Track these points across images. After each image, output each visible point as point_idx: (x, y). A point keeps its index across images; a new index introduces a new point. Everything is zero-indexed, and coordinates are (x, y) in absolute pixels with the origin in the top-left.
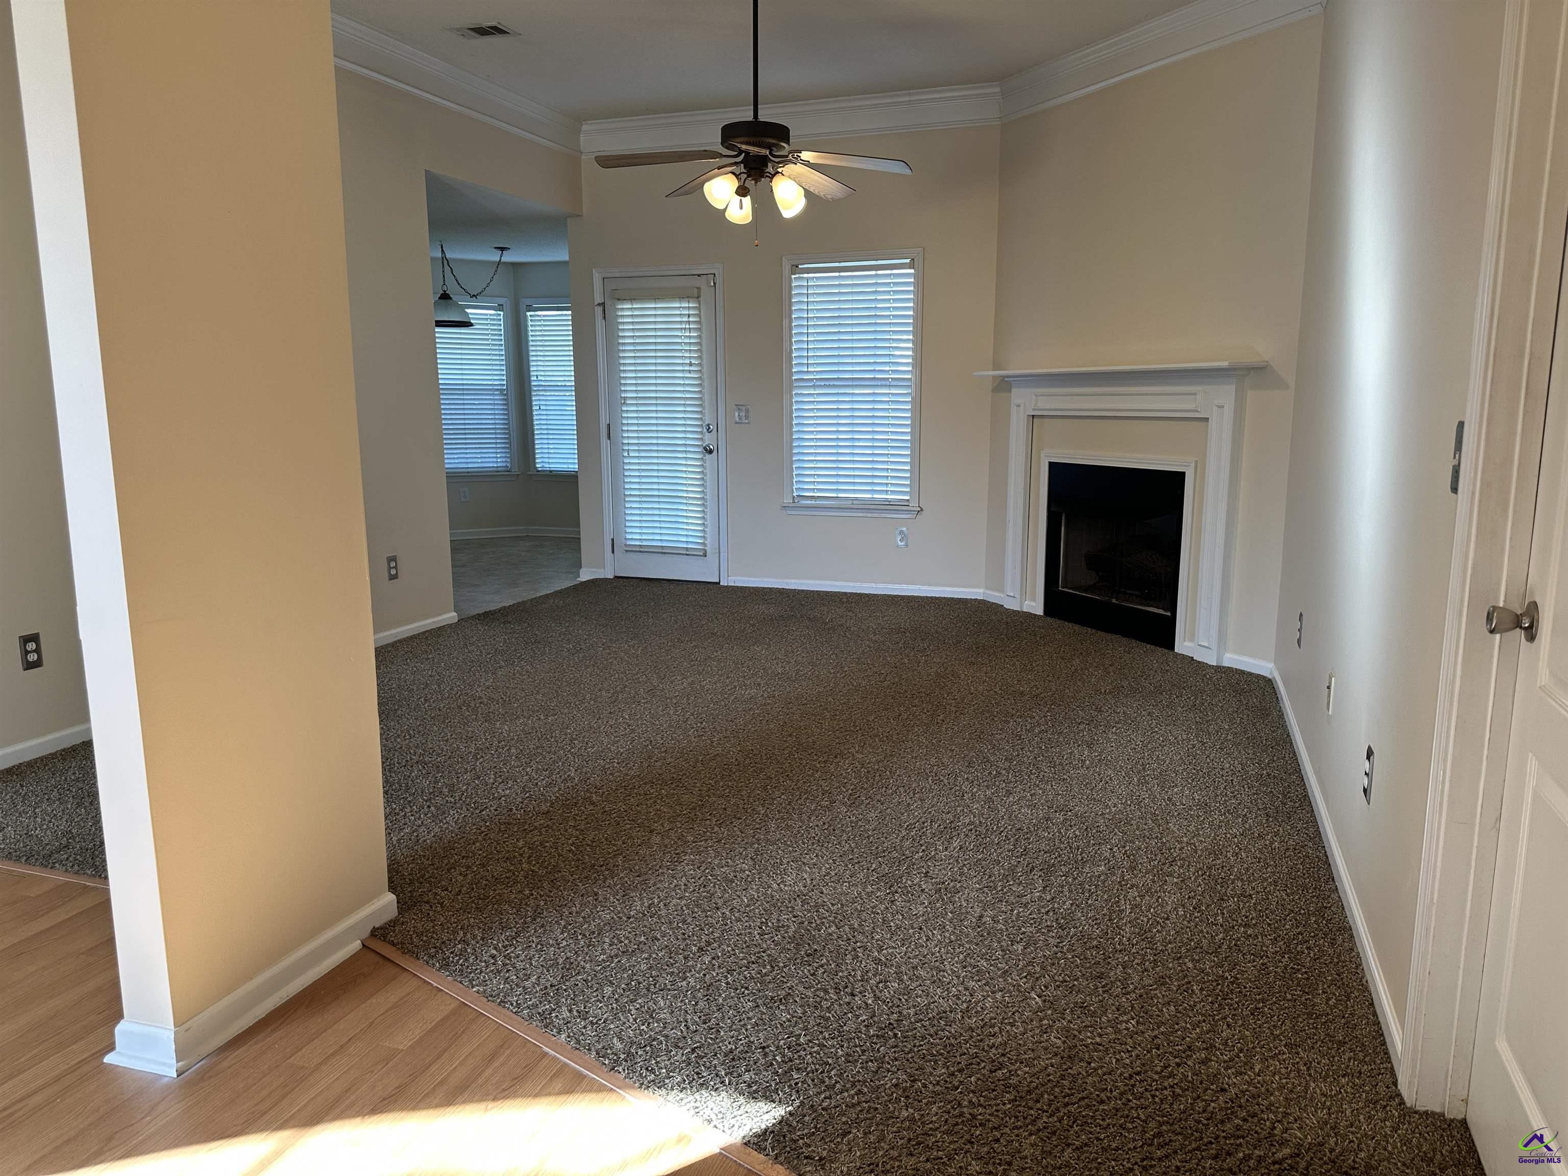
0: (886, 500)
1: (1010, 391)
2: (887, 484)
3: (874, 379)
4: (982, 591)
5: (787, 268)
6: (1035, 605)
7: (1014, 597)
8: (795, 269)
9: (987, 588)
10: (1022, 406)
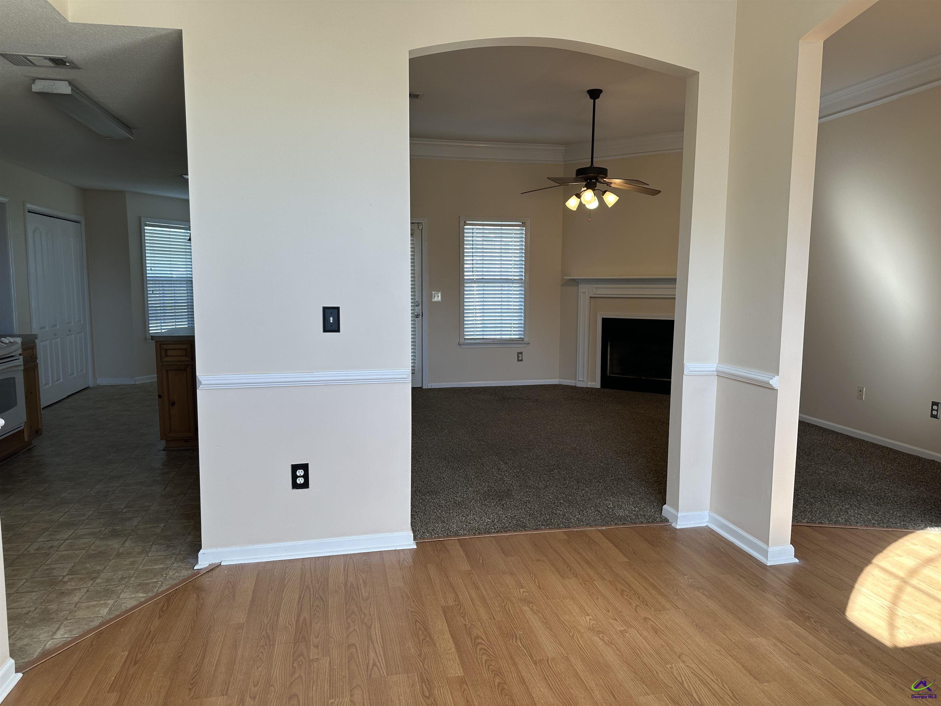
0: (511, 338)
1: (578, 286)
2: (511, 331)
3: (501, 279)
4: (558, 380)
5: (462, 223)
6: (597, 384)
7: (584, 381)
8: (466, 224)
9: (560, 378)
10: (587, 293)
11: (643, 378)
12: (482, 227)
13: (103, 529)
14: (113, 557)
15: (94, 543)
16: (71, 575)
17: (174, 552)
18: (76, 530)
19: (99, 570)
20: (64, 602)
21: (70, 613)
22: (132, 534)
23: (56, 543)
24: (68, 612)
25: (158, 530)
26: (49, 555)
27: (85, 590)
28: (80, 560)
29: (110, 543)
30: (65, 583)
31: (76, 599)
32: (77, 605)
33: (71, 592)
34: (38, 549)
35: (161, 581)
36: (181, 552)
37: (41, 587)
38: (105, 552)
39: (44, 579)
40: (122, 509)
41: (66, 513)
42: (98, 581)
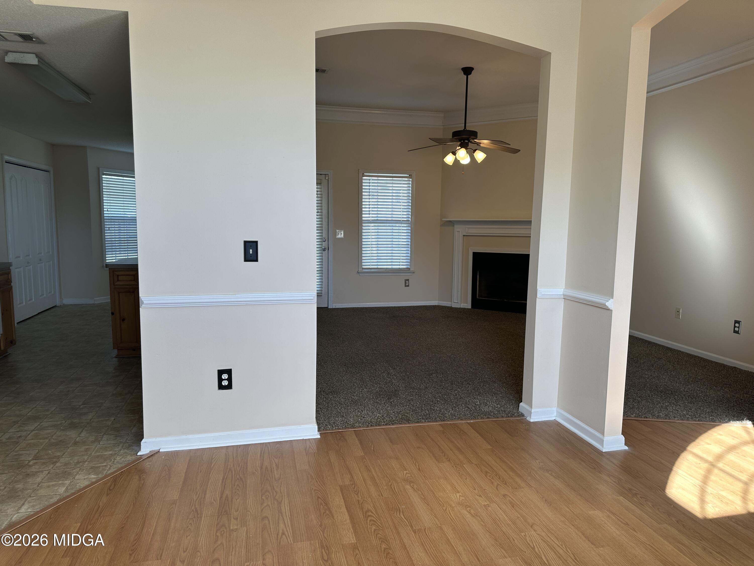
0: (399, 268)
1: (454, 226)
2: (400, 262)
3: (392, 220)
4: (437, 302)
5: (361, 175)
6: (468, 305)
7: (458, 303)
8: (364, 176)
9: (439, 301)
10: (461, 232)
11: (505, 300)
12: (377, 178)
13: (64, 422)
14: (71, 445)
15: (55, 433)
16: (35, 460)
17: (121, 441)
18: (41, 423)
19: (59, 456)
20: (29, 482)
21: (33, 491)
22: (87, 426)
23: (24, 434)
24: (31, 491)
25: (109, 423)
26: (19, 443)
27: (47, 472)
28: (43, 447)
29: (68, 433)
30: (30, 466)
31: (39, 480)
32: (39, 484)
33: (34, 474)
34: (10, 438)
35: (109, 465)
36: (127, 441)
37: (11, 470)
38: (65, 441)
39: (13, 463)
40: (80, 406)
41: (33, 409)
42: (58, 464)
